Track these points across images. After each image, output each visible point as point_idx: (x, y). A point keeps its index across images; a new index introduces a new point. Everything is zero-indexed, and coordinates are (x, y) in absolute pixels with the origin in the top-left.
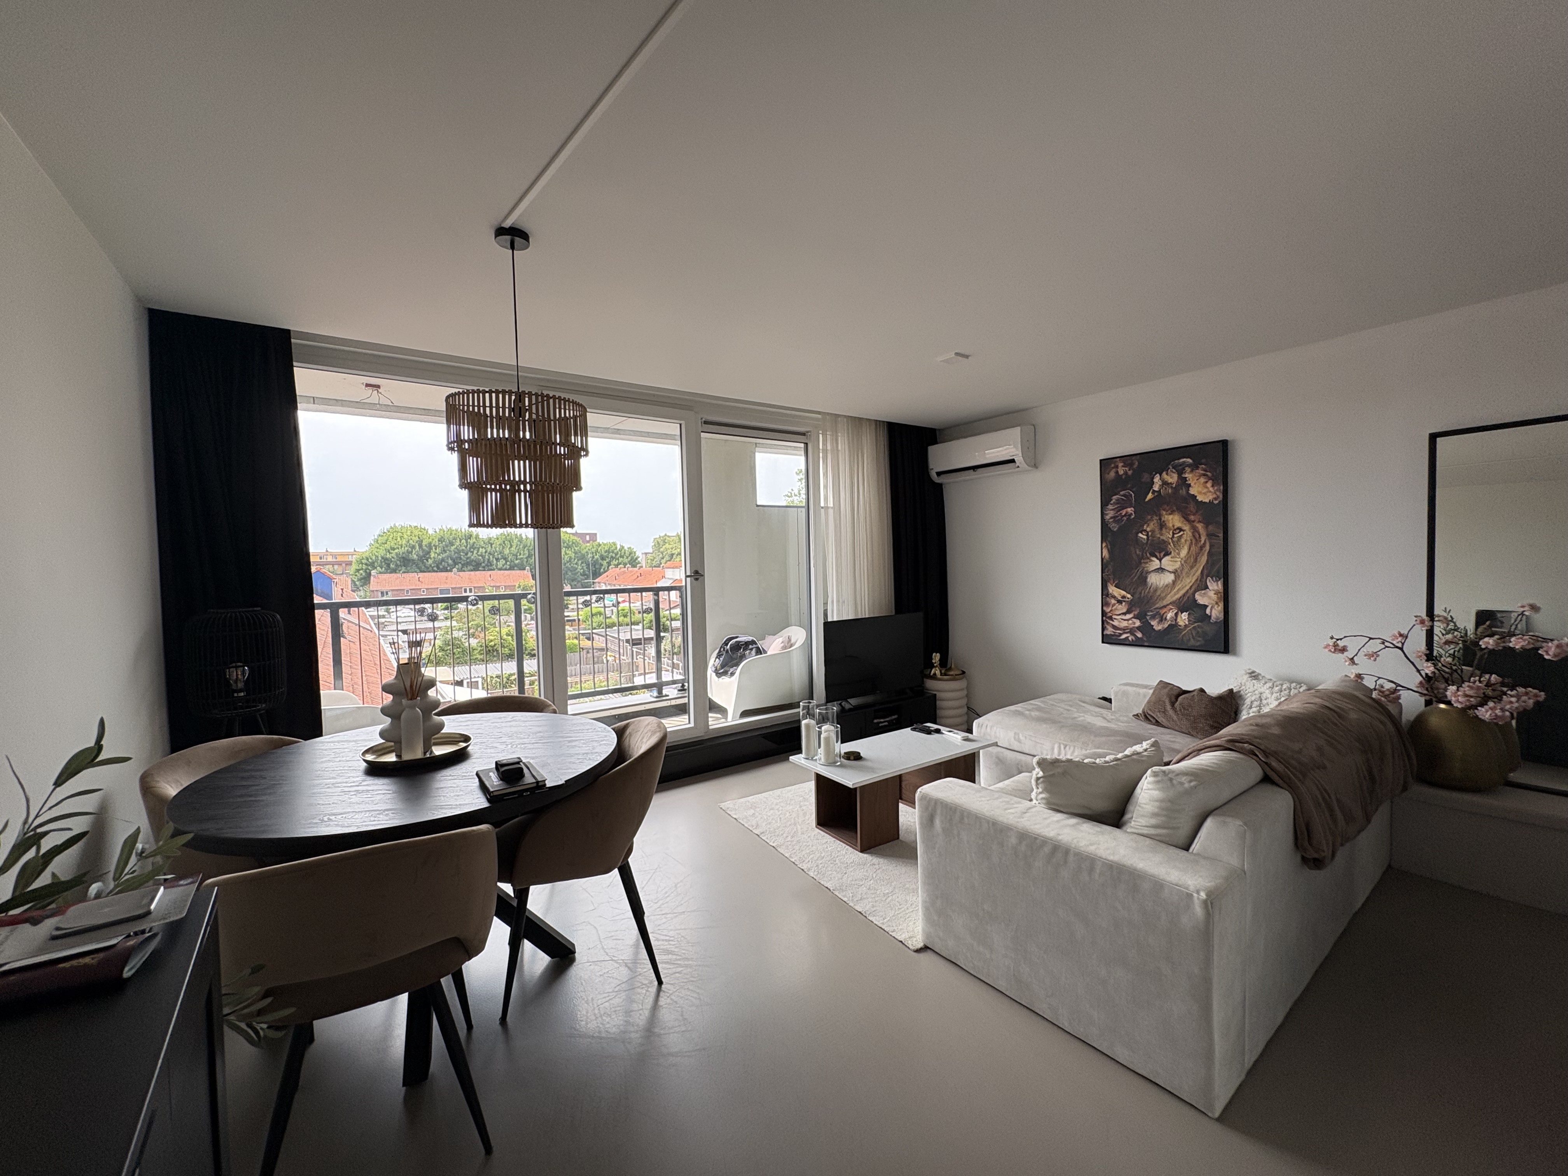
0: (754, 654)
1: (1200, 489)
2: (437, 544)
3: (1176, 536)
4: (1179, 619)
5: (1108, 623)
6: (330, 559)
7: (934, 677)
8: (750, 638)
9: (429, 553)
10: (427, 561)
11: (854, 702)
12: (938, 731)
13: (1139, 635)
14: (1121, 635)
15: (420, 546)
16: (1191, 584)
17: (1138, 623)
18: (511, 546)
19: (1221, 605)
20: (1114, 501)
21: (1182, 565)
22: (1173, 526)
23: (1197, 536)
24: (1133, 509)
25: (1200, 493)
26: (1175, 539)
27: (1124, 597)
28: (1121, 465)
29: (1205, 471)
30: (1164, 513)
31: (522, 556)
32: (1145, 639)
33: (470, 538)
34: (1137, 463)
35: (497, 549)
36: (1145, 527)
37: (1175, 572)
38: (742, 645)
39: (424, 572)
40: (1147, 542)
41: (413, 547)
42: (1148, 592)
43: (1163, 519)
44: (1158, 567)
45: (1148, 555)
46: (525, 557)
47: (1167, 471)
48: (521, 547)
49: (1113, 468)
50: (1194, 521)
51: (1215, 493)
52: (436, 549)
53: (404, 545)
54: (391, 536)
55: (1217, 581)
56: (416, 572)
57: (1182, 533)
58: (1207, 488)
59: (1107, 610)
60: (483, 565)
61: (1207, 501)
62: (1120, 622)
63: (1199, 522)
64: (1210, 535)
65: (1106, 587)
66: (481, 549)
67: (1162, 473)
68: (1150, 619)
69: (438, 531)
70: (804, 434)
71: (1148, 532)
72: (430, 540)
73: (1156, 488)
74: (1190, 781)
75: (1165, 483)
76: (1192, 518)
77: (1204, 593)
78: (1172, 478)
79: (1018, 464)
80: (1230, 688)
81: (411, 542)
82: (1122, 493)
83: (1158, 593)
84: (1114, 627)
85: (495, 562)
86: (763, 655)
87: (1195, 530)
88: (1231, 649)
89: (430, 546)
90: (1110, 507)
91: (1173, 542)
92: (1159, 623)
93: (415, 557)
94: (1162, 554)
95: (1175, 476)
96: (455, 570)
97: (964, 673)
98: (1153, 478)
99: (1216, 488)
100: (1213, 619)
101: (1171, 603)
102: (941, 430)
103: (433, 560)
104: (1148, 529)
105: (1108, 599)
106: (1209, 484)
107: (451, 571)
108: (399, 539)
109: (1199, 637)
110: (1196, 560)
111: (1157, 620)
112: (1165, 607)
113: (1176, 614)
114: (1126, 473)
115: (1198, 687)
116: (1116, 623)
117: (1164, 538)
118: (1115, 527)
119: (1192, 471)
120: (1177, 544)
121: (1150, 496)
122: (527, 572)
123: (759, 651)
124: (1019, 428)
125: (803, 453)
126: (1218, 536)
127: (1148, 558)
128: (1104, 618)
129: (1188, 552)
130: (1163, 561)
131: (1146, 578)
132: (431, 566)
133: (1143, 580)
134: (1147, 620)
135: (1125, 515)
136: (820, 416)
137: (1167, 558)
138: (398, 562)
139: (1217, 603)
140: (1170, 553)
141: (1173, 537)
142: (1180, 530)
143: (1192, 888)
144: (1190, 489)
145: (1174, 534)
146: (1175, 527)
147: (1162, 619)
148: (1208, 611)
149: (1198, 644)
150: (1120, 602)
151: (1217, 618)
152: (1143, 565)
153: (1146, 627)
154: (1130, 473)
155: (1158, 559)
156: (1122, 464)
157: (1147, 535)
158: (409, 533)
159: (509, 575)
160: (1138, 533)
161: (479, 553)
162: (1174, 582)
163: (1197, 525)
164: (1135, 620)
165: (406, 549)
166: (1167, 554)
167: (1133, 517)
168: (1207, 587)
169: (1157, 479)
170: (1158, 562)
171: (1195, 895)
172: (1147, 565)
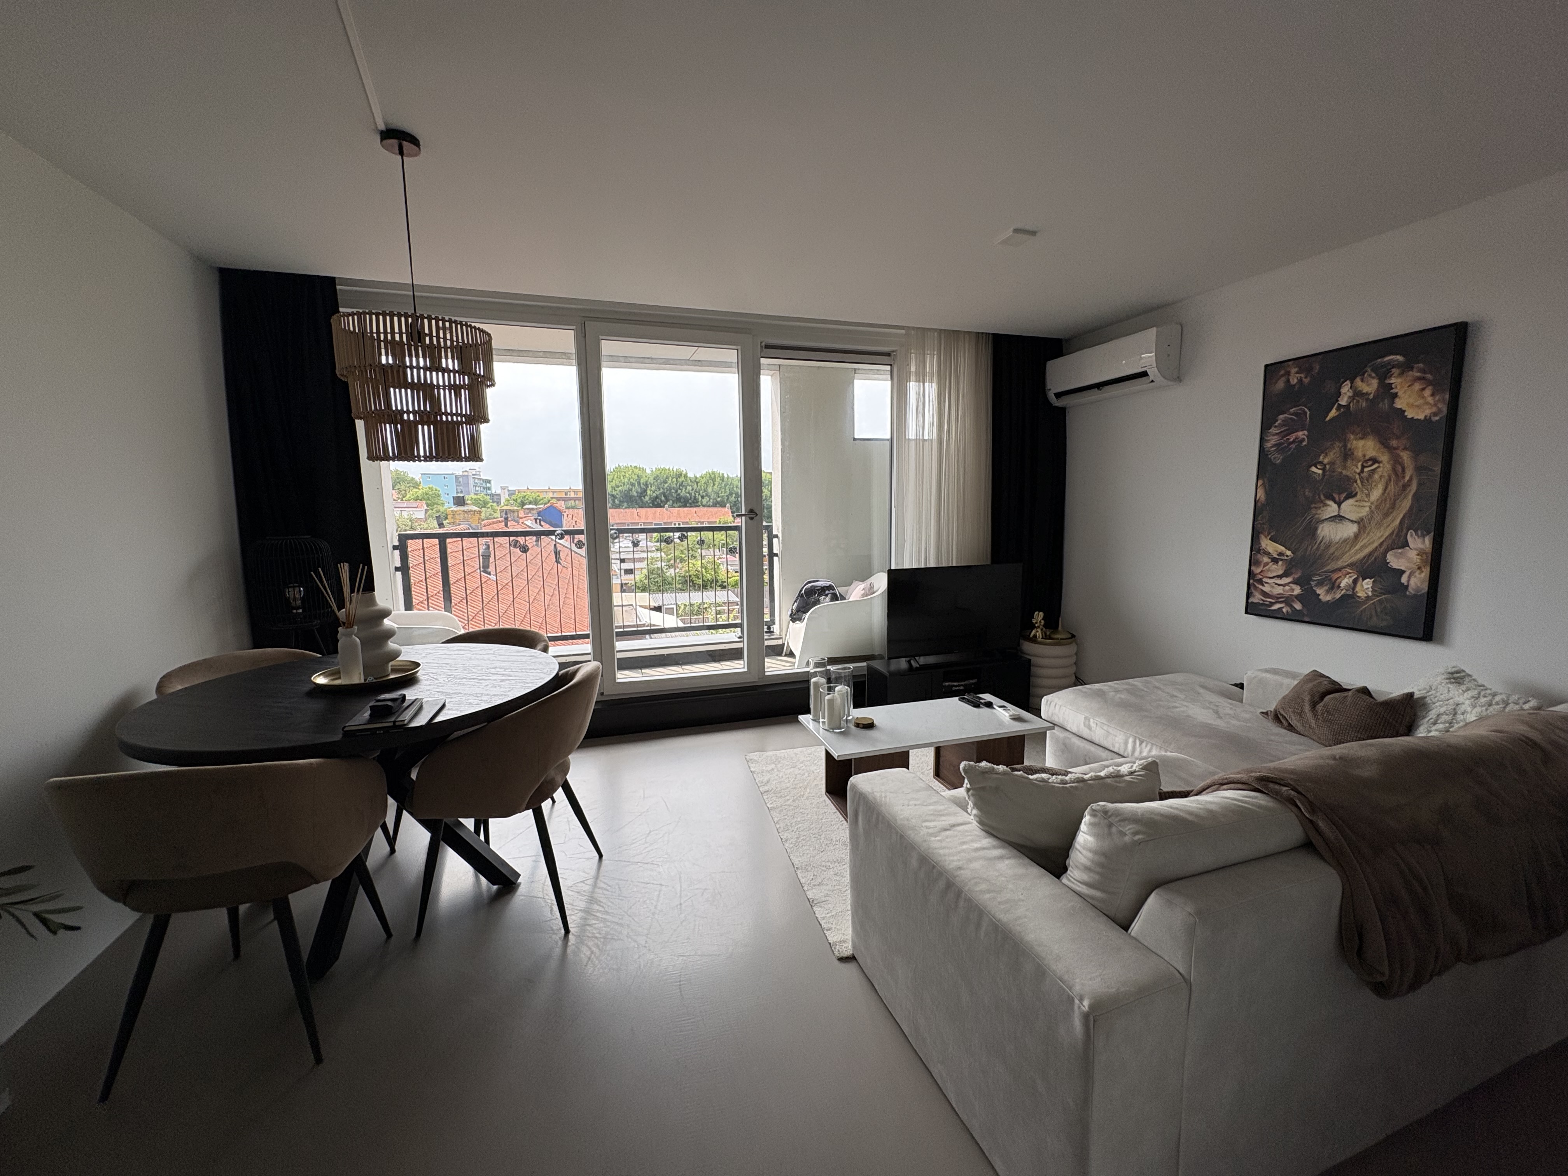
0: (829, 600)
1: (1411, 401)
2: (652, 482)
3: (1366, 470)
4: (1358, 588)
5: (1256, 588)
6: (572, 495)
7: (1034, 640)
8: (828, 584)
9: (645, 491)
10: (644, 498)
11: (922, 660)
12: (989, 705)
13: (1298, 606)
14: (1272, 604)
15: (639, 483)
16: (1382, 540)
17: (1297, 590)
18: (714, 485)
19: (1426, 571)
20: (1279, 422)
21: (1372, 512)
22: (1364, 456)
23: (1400, 469)
24: (1306, 432)
25: (1411, 406)
26: (1365, 475)
27: (1281, 554)
28: (1294, 370)
29: (1423, 371)
30: (1352, 437)
31: (723, 494)
32: (1305, 612)
33: (680, 477)
34: (1318, 367)
35: (702, 487)
36: (1321, 457)
37: (1359, 522)
38: (818, 590)
39: (642, 507)
40: (1323, 478)
41: (633, 485)
42: (1318, 549)
43: (1349, 446)
44: (1336, 514)
45: (1322, 497)
46: (726, 494)
47: (1363, 375)
48: (723, 485)
49: (1282, 376)
50: (1395, 449)
51: (1435, 405)
52: (651, 487)
53: (626, 483)
54: (616, 476)
55: (1423, 536)
56: (635, 507)
57: (1376, 465)
58: (1423, 397)
59: (1257, 570)
60: (690, 501)
61: (1421, 417)
62: (1273, 587)
63: (1405, 449)
64: (1419, 469)
65: (1258, 538)
66: (688, 487)
67: (1355, 378)
68: (1316, 585)
69: (654, 470)
70: (888, 354)
71: (1325, 465)
72: (647, 479)
73: (1343, 401)
74: (1136, 833)
75: (1357, 394)
76: (1394, 443)
77: (1401, 553)
78: (1369, 386)
79: (1151, 378)
80: (1410, 691)
81: (632, 480)
82: (1292, 410)
83: (1332, 550)
84: (1264, 594)
85: (700, 498)
86: (840, 602)
87: (1396, 461)
88: (1434, 638)
89: (646, 485)
90: (1273, 430)
91: (1361, 479)
92: (1328, 592)
93: (635, 494)
94: (1344, 495)
95: (1375, 383)
96: (666, 506)
97: (1073, 636)
98: (1340, 387)
99: (1437, 398)
100: (1411, 591)
101: (1348, 565)
102: (1068, 340)
103: (649, 496)
104: (1326, 461)
105: (1259, 556)
106: (1428, 392)
107: (663, 507)
108: (622, 478)
109: (1386, 614)
110: (1393, 506)
111: (1326, 588)
112: (1340, 569)
113: (1355, 582)
114: (1300, 381)
115: (1360, 684)
116: (1266, 589)
117: (1348, 473)
118: (1277, 458)
119: (1401, 374)
120: (1367, 482)
121: (1333, 413)
122: (727, 509)
123: (835, 598)
124: (1155, 329)
125: (889, 377)
126: (1434, 471)
127: (1322, 502)
128: (1251, 581)
129: (1383, 494)
130: (1343, 506)
131: (1316, 529)
132: (647, 502)
133: (1311, 531)
134: (1312, 587)
135: (1294, 442)
136: (903, 332)
137: (1350, 501)
138: (621, 498)
139: (1419, 568)
140: (1356, 495)
141: (1362, 471)
142: (1374, 461)
143: (1077, 988)
144: (1397, 400)
145: (1363, 467)
146: (1367, 458)
147: (1334, 586)
148: (1404, 579)
149: (1385, 623)
150: (1275, 561)
151: (1418, 589)
152: (1314, 511)
153: (1308, 597)
154: (1306, 381)
155: (1335, 502)
156: (1296, 370)
157: (1324, 470)
158: (630, 473)
159: (711, 512)
160: (1311, 467)
161: (687, 491)
162: (1357, 536)
163: (1401, 454)
164: (1294, 586)
165: (628, 486)
166: (1351, 496)
167: (1304, 443)
168: (1406, 544)
169: (1346, 389)
170: (1335, 506)
171: (1077, 1001)
172: (1319, 511)
